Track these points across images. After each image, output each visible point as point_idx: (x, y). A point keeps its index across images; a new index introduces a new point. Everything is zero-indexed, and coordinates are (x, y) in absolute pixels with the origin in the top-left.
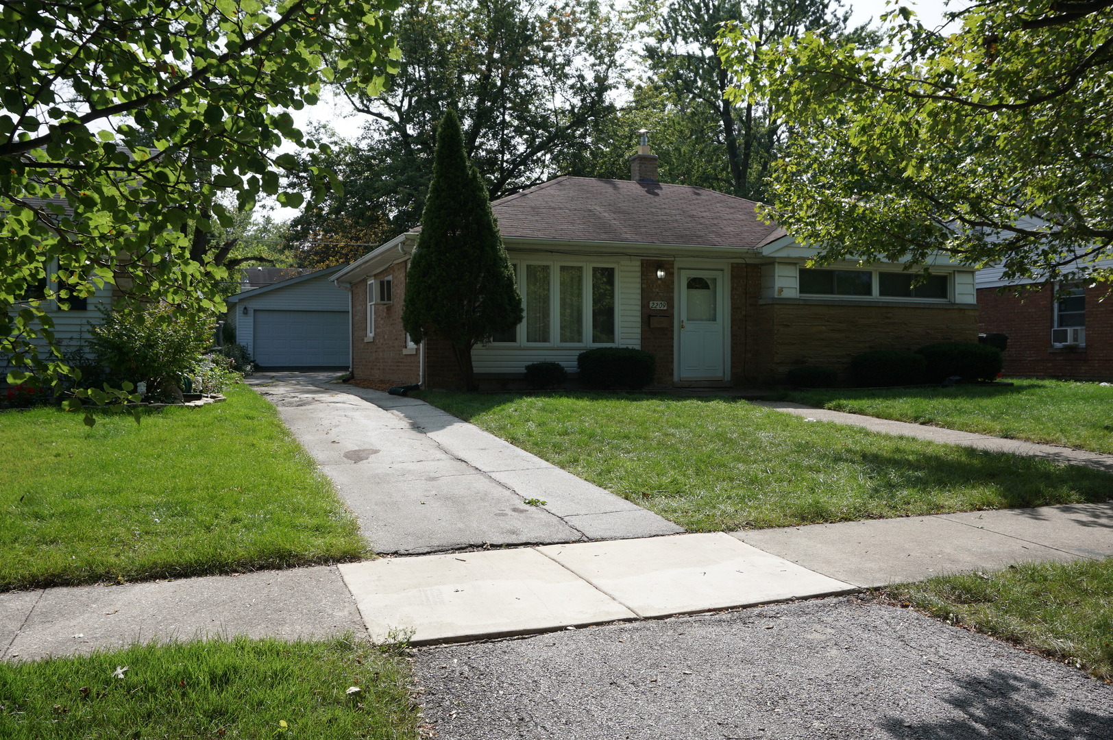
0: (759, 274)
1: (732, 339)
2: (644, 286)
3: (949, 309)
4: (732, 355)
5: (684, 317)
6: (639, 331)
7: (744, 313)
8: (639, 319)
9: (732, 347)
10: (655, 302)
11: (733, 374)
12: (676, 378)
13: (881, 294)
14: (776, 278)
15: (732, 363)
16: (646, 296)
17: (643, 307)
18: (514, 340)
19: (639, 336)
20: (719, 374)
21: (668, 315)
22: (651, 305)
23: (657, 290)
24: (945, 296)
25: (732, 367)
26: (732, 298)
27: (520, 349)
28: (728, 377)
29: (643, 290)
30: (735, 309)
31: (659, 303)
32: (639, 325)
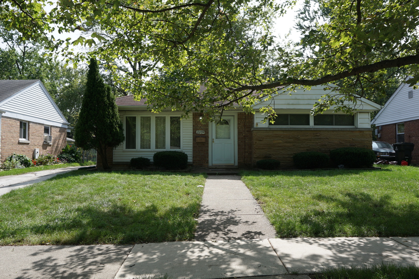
0: (251, 117)
1: (238, 147)
2: (194, 124)
3: (353, 131)
4: (238, 154)
5: (214, 137)
6: (192, 143)
7: (244, 135)
8: (192, 139)
9: (238, 150)
10: (199, 131)
11: (238, 162)
12: (210, 164)
13: (315, 124)
14: (255, 118)
15: (238, 157)
16: (195, 128)
17: (193, 133)
18: (135, 148)
19: (192, 146)
20: (232, 162)
21: (206, 137)
22: (197, 132)
23: (200, 126)
24: (353, 125)
25: (239, 159)
26: (238, 128)
27: (137, 152)
28: (237, 164)
29: (193, 126)
30: (239, 133)
31: (201, 131)
32: (192, 141)
